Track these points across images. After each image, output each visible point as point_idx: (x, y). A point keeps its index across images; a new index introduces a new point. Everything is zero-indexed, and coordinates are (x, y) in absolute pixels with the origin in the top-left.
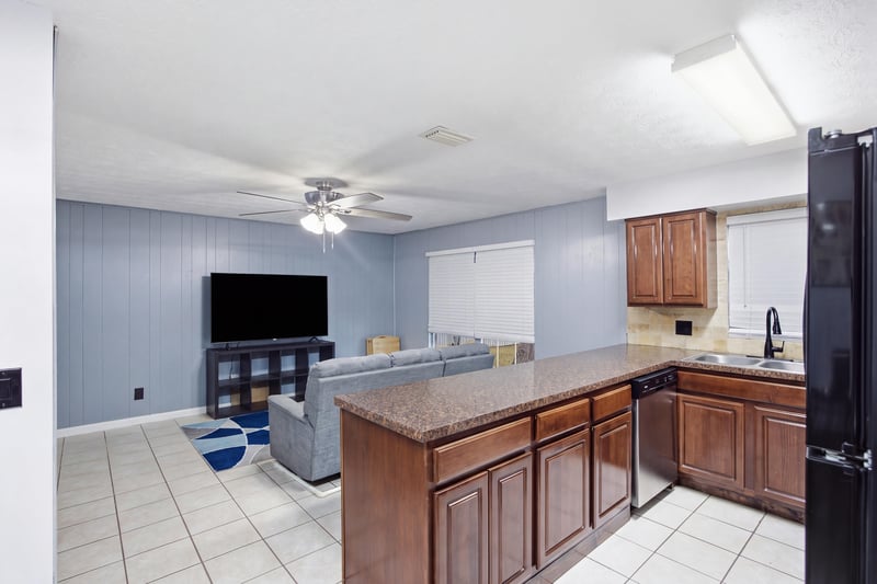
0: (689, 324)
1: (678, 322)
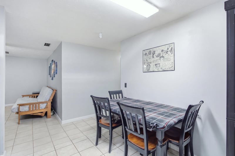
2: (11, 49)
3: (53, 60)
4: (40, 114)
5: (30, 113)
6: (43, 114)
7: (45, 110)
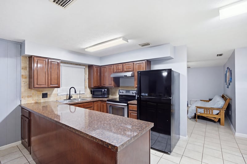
0: (46, 94)
1: (42, 94)
3: (228, 68)
4: (213, 119)
5: (204, 115)
6: (216, 120)
7: (218, 117)
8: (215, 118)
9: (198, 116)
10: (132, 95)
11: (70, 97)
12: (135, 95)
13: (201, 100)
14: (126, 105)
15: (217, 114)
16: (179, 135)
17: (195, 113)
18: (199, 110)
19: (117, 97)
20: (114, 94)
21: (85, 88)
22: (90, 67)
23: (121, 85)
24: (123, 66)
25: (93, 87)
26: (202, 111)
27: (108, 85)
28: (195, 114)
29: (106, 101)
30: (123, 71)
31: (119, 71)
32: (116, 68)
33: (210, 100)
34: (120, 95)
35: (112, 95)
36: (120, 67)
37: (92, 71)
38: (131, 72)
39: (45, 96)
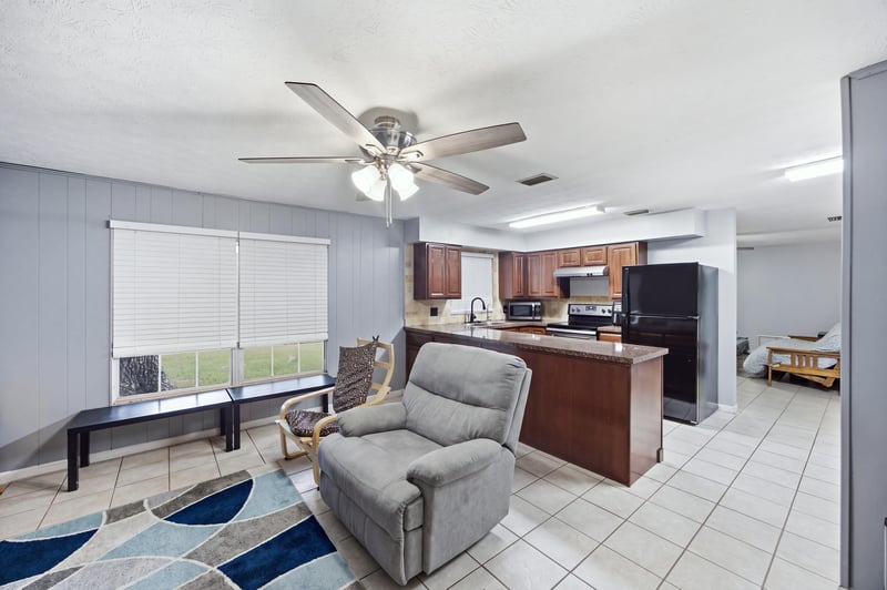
0: (436, 309)
1: (431, 308)
2: (748, 239)
4: (817, 380)
5: (796, 371)
6: (828, 384)
7: (832, 374)
8: (825, 378)
9: (773, 371)
10: (602, 314)
11: (473, 317)
12: (610, 315)
13: (792, 337)
14: (594, 333)
15: (832, 368)
16: (717, 402)
17: (766, 362)
18: (778, 357)
19: (564, 319)
20: (554, 313)
21: (494, 300)
22: (503, 256)
23: (572, 294)
24: (582, 255)
25: (511, 297)
26: (786, 360)
27: (545, 294)
28: (767, 367)
29: (544, 327)
30: (581, 264)
31: (572, 264)
32: (565, 257)
33: (821, 336)
34: (571, 316)
35: (551, 315)
36: (575, 256)
37: (507, 264)
38: (604, 267)
39: (434, 312)
